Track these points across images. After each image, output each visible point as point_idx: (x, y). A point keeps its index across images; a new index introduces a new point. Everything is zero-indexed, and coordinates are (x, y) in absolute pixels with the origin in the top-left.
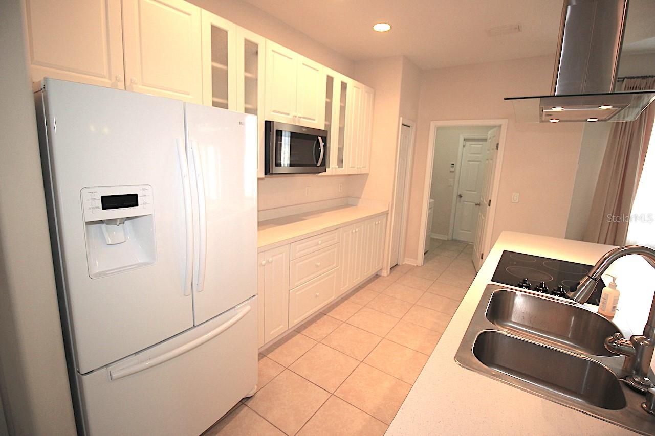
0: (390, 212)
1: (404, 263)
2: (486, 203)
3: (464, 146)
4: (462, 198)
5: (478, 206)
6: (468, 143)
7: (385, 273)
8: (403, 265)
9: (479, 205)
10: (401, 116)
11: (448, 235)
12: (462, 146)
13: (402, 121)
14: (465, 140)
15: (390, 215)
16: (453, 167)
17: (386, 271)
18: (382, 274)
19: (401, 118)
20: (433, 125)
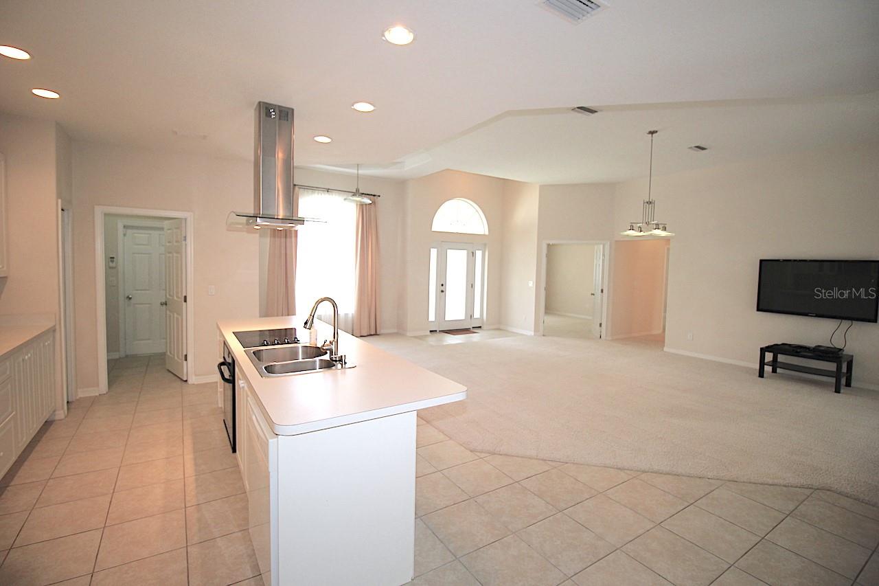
0: (57, 327)
1: (78, 398)
2: (179, 300)
3: (125, 235)
4: (132, 301)
5: (164, 306)
6: (129, 232)
7: (61, 414)
8: (77, 400)
9: (166, 304)
10: (60, 198)
11: (119, 351)
12: (122, 236)
13: (62, 206)
14: (124, 227)
15: (58, 330)
16: (112, 262)
17: (62, 412)
18: (57, 418)
19: (60, 201)
20: (99, 211)
